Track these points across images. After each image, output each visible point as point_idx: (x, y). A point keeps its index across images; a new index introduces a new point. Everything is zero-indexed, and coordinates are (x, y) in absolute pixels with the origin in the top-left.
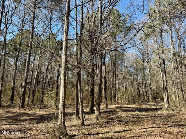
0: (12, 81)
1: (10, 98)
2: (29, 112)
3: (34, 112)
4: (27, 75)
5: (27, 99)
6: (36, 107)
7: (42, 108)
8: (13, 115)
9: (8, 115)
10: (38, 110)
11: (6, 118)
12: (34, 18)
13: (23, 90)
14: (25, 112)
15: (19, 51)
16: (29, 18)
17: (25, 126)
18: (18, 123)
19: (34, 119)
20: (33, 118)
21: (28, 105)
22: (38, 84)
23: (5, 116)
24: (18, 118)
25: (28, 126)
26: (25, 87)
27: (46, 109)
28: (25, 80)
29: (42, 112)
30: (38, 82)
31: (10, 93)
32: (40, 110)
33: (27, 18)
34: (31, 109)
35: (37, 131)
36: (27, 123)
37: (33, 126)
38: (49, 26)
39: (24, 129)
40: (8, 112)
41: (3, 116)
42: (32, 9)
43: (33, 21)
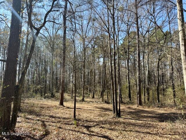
0: (127, 81)
1: (128, 95)
2: (147, 109)
3: (152, 110)
4: (139, 74)
5: (143, 97)
6: (153, 105)
7: (159, 107)
8: (134, 111)
9: (130, 111)
10: (156, 108)
11: (129, 113)
12: (137, 18)
13: (138, 88)
14: (144, 109)
15: (129, 53)
16: (132, 20)
17: (149, 122)
18: (141, 119)
19: (155, 117)
20: (153, 115)
21: (145, 103)
22: (150, 82)
23: (128, 111)
24: (139, 114)
25: (151, 123)
26: (140, 85)
27: (165, 107)
28: (139, 79)
29: (161, 111)
30: (150, 80)
31: (127, 91)
32: (158, 108)
33: (131, 21)
34: (149, 107)
35: (163, 129)
36: (149, 120)
37: (156, 124)
38: (153, 20)
39: (149, 125)
40: (129, 108)
41: (127, 111)
42: (134, 10)
43: (137, 21)
